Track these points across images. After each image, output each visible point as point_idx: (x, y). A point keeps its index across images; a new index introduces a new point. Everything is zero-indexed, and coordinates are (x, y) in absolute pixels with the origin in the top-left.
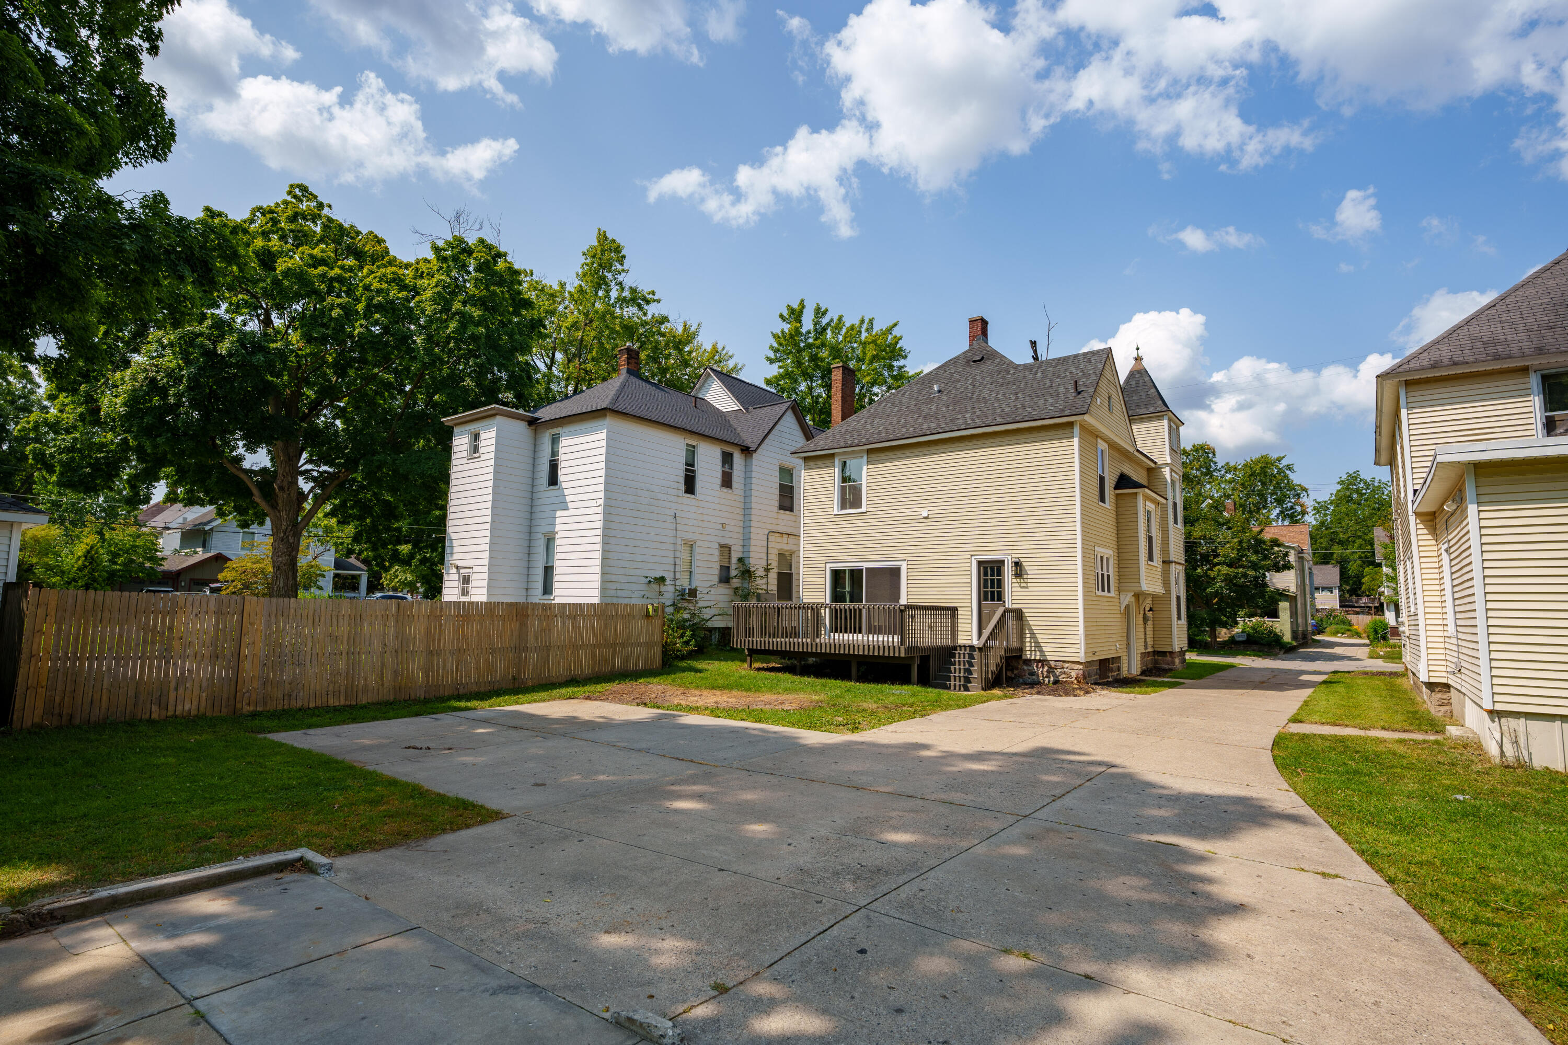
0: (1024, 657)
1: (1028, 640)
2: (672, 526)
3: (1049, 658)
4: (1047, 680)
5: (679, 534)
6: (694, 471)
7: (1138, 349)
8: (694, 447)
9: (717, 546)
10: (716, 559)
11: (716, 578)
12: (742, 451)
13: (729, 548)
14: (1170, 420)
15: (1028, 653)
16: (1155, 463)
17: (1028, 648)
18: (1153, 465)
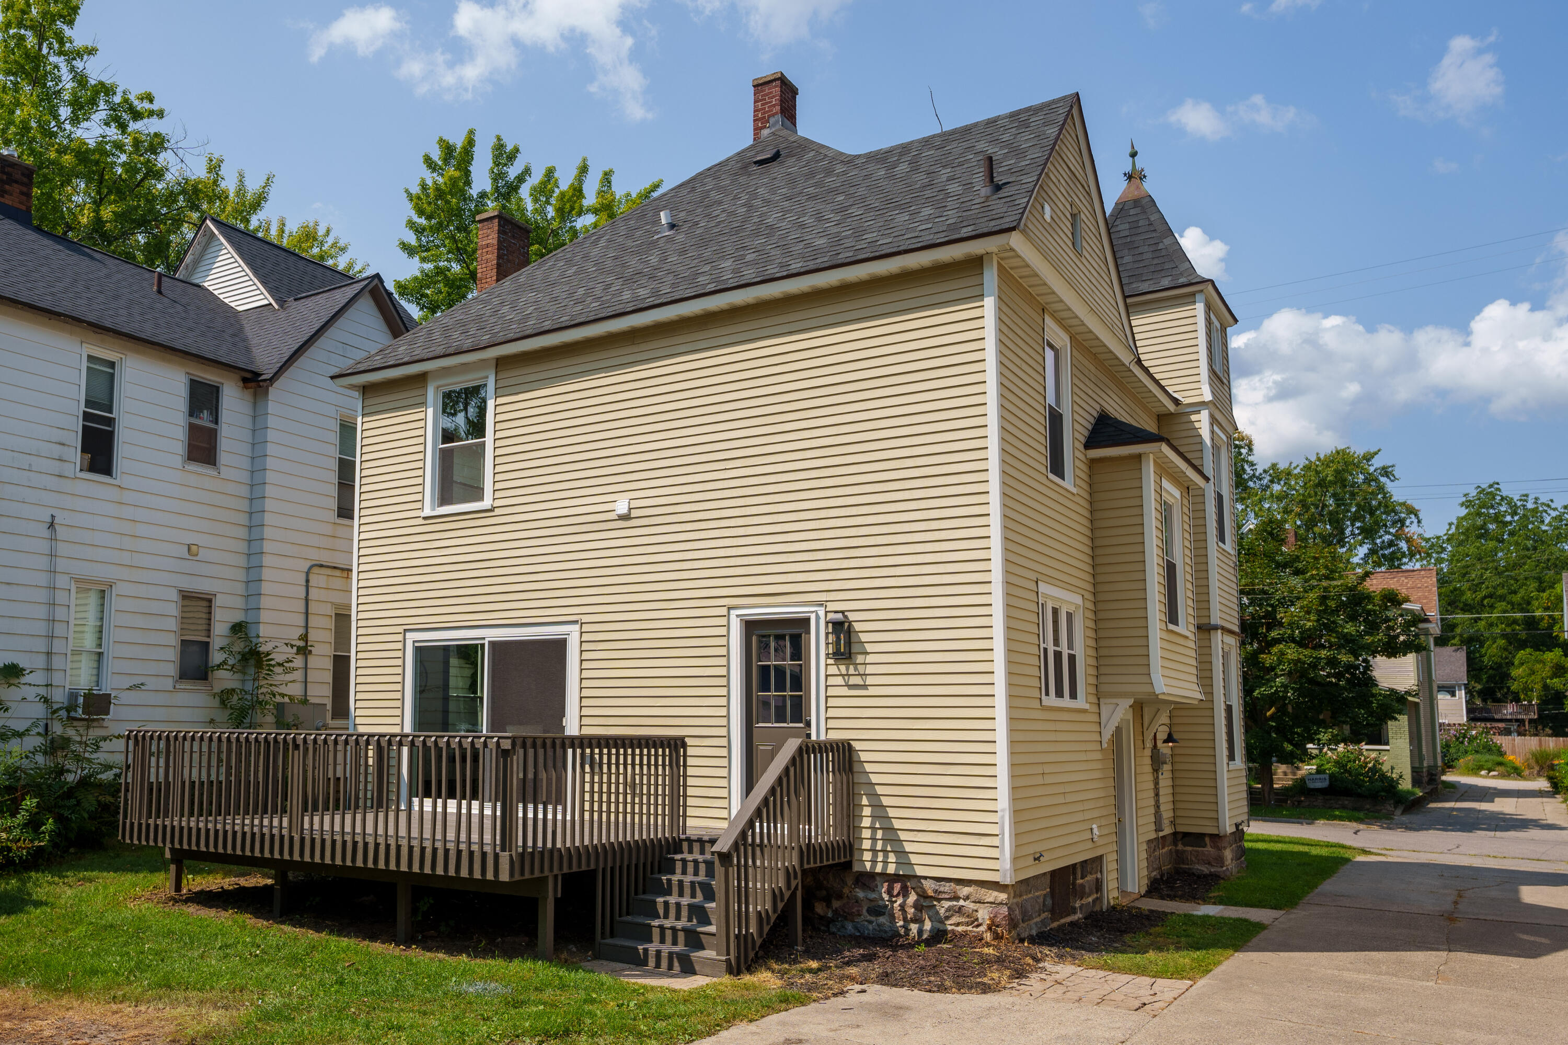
0: (856, 868)
1: (866, 822)
2: (44, 546)
3: (920, 871)
4: (914, 927)
5: (61, 564)
6: (110, 422)
7: (1133, 155)
8: (112, 365)
9: (174, 595)
10: (172, 624)
11: (172, 670)
12: (245, 380)
13: (208, 601)
14: (1209, 308)
15: (867, 856)
16: (1176, 402)
17: (866, 844)
18: (1172, 407)
